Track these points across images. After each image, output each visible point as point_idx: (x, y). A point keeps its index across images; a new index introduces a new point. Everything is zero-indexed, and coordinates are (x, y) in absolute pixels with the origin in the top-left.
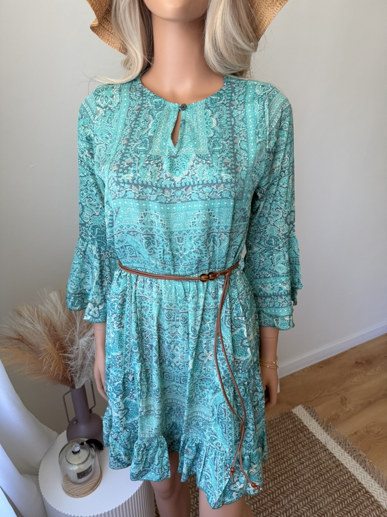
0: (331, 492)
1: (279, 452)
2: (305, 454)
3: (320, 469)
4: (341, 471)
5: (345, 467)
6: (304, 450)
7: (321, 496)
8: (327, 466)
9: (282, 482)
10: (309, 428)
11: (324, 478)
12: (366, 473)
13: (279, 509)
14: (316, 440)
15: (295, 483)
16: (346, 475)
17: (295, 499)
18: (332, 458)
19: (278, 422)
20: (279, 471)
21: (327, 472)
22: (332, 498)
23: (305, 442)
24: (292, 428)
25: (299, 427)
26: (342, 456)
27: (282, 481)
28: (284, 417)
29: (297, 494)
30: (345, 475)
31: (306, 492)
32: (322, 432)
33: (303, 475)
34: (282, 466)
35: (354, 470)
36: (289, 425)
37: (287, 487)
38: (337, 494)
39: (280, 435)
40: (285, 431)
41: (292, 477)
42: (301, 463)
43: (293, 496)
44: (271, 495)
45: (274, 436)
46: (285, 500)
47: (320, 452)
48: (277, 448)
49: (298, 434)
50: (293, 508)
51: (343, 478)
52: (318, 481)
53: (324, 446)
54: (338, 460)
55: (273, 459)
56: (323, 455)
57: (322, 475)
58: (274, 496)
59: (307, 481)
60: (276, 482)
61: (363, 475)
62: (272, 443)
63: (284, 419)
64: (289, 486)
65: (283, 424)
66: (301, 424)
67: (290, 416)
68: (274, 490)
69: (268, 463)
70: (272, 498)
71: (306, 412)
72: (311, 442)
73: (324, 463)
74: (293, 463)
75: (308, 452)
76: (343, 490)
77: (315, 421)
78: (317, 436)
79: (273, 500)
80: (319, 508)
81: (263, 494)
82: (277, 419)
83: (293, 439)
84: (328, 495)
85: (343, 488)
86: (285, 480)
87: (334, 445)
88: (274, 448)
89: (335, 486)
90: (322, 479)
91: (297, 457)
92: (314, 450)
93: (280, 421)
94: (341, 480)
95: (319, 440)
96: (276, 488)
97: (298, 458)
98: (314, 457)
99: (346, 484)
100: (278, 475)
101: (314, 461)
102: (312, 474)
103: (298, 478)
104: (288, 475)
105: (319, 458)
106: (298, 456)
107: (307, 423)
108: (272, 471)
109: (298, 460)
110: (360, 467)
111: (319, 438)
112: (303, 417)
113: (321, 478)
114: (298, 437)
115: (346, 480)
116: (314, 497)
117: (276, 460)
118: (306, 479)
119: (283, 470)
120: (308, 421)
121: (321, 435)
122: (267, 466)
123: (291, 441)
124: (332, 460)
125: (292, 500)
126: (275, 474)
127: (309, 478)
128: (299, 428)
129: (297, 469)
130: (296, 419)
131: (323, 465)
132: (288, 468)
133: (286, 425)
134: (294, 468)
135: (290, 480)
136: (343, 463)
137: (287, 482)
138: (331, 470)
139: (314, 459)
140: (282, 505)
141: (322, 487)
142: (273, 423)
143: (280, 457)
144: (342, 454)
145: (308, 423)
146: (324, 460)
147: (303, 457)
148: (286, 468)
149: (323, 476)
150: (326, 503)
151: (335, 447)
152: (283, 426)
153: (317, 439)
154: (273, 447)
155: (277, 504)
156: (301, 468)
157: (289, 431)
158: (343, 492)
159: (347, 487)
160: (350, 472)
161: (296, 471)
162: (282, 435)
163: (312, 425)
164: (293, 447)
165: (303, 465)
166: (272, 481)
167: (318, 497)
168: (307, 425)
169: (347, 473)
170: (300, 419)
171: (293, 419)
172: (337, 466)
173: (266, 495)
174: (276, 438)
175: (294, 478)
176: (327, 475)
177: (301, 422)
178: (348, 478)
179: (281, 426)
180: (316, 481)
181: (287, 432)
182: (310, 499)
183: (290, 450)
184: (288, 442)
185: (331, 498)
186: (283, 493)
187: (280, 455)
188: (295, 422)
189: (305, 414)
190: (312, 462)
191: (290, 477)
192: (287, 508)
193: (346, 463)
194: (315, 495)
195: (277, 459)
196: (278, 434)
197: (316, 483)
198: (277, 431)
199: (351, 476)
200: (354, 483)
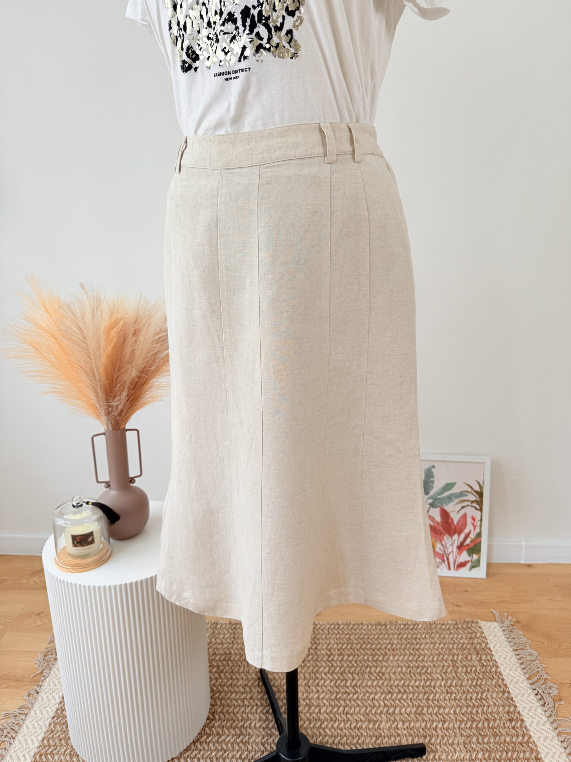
0: (475, 747)
1: (422, 665)
2: (464, 684)
3: (477, 712)
4: (513, 728)
5: (526, 728)
6: (466, 677)
7: (452, 744)
8: (492, 712)
9: (397, 701)
10: (494, 653)
11: (474, 726)
12: (563, 750)
13: (369, 729)
14: (496, 672)
15: (418, 712)
16: (521, 738)
17: (404, 729)
18: (509, 706)
19: (444, 630)
20: (402, 687)
21: (486, 719)
22: (471, 755)
23: (474, 669)
24: (463, 644)
25: (478, 647)
26: (529, 710)
27: (399, 700)
28: (460, 626)
29: (412, 724)
30: (517, 736)
31: (429, 729)
32: (515, 667)
33: (440, 707)
34: (413, 682)
35: (540, 737)
36: (461, 639)
37: (403, 710)
38: (484, 754)
39: (437, 645)
40: (450, 643)
41: (419, 701)
42: (447, 691)
43: (403, 724)
44: (369, 708)
45: (427, 643)
46: (387, 722)
47: (491, 690)
48: (421, 658)
49: (469, 654)
50: (392, 738)
51: (511, 740)
52: (461, 724)
53: (506, 686)
54: (519, 713)
55: (404, 669)
56: (494, 696)
57: (473, 720)
58: (373, 712)
59: (441, 717)
60: (388, 697)
61: (554, 750)
62: (417, 650)
63: (457, 629)
64: (406, 710)
65: (451, 633)
66: (483, 645)
67: (470, 628)
68: (377, 705)
69: (393, 671)
70: (367, 711)
71: (502, 634)
72: (483, 672)
73: (489, 706)
74: (434, 687)
75: (470, 682)
76: (500, 754)
77: (511, 649)
78: (501, 668)
79: (368, 714)
80: (437, 757)
81: (358, 701)
82: (446, 625)
83: (455, 657)
84: (466, 748)
85: (501, 751)
86: (404, 700)
87: (523, 691)
88: (417, 656)
89: (487, 743)
90: (471, 726)
91: (447, 681)
92: (484, 683)
93: (449, 629)
94: (505, 740)
95: (501, 675)
96: (382, 704)
97: (448, 684)
98: (477, 693)
99: (511, 748)
100: (397, 690)
101: (474, 697)
102: (457, 712)
103: (428, 707)
104: (415, 698)
105: (484, 697)
106: (450, 681)
107: (494, 647)
108: (392, 682)
109: (445, 686)
110: (556, 738)
111: (503, 673)
112: (492, 637)
113: (470, 723)
114: (466, 658)
115: (514, 743)
116: (438, 741)
117: (408, 671)
118: (441, 714)
119: (410, 688)
120: (499, 645)
121: (510, 670)
122: (389, 673)
123: (451, 658)
124: (507, 708)
125: (398, 729)
126: (394, 688)
127: (448, 714)
128: (475, 648)
129: (435, 696)
130: (478, 635)
131: (485, 708)
132: (421, 688)
133: (455, 636)
134: (432, 692)
135: (413, 704)
136: (525, 719)
137: (406, 704)
138: (495, 720)
139: (475, 695)
140: (376, 727)
141: (462, 735)
142: (436, 627)
143: (418, 671)
144: (531, 707)
145: (497, 648)
146: (492, 703)
147: (456, 686)
148: (417, 687)
149: (475, 723)
150: (454, 758)
151: (524, 694)
152: (451, 636)
153: (500, 672)
154: (415, 655)
155: (369, 722)
156: (445, 697)
157: (455, 646)
158: (498, 757)
159: (510, 754)
160: (530, 736)
161: (431, 697)
162: (441, 647)
163: (502, 653)
164: (449, 667)
165: (449, 695)
166: (382, 694)
167: (445, 744)
168: (492, 648)
169: (523, 736)
170: (485, 637)
171: (472, 633)
172: (511, 721)
173: (361, 705)
174: (427, 647)
175: (422, 705)
176: (483, 724)
177: (484, 642)
178: (521, 744)
179: (447, 636)
180: (458, 723)
181: (451, 646)
182: (430, 740)
183: (440, 668)
184: (445, 658)
185: (469, 754)
186: (390, 714)
187: (420, 668)
188: (474, 639)
189: (499, 635)
190: (469, 697)
191: (415, 700)
192: (383, 734)
193: (532, 722)
194: (443, 739)
195: (410, 672)
196: (434, 644)
197: (456, 726)
198: (435, 639)
199: (528, 742)
200: (527, 755)
